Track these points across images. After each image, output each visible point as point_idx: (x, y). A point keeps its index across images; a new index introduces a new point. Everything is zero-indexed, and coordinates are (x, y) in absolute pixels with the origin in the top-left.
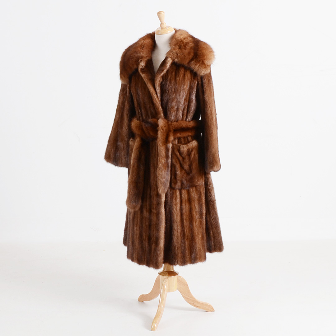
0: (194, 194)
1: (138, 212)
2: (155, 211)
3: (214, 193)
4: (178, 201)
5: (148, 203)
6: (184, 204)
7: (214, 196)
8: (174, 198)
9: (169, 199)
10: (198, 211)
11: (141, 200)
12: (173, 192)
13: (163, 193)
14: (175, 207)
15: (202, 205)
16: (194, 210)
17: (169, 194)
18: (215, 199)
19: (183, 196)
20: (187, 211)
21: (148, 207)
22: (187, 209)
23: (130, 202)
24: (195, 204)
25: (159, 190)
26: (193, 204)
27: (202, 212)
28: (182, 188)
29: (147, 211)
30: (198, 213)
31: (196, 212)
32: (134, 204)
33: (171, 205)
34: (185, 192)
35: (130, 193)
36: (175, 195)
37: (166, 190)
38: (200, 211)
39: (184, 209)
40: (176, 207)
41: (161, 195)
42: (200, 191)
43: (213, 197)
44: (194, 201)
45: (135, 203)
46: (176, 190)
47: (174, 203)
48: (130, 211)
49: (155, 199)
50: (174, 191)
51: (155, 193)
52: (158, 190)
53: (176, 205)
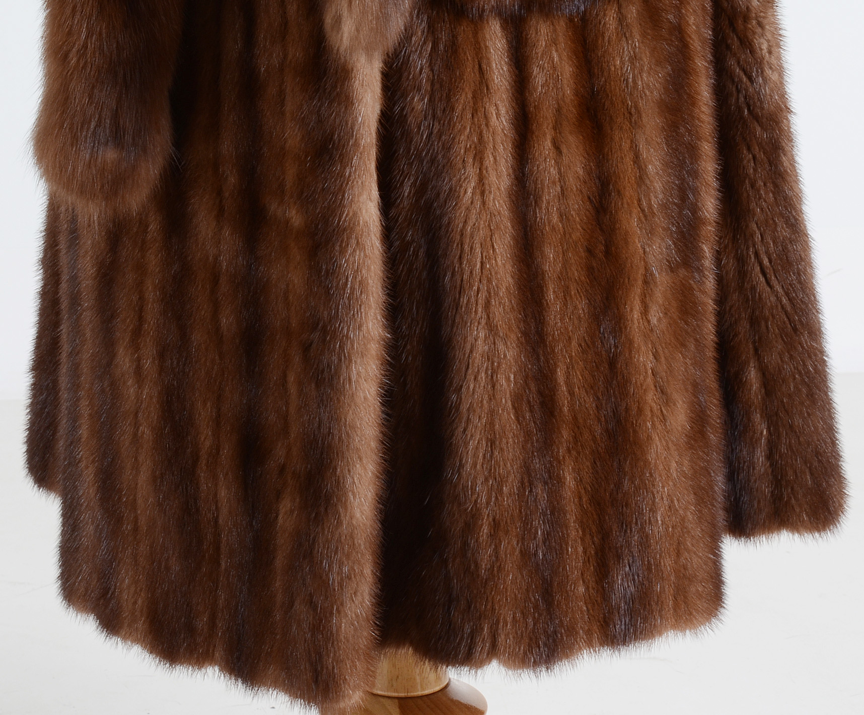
0: (634, 59)
1: (143, 225)
2: (295, 217)
3: (775, 45)
4: (494, 120)
5: (227, 147)
6: (544, 147)
7: (780, 71)
8: (463, 99)
9: (418, 103)
10: (664, 206)
11: (165, 123)
12: (453, 48)
13: (369, 51)
14: (471, 171)
15: (693, 151)
16: (629, 192)
17: (420, 63)
18: (783, 95)
19: (539, 78)
20: (577, 207)
21: (232, 179)
22: (572, 183)
23: (75, 139)
24: (642, 146)
25: (338, 21)
26: (620, 140)
27: (695, 209)
28: (529, 9)
29: (220, 213)
30: (660, 220)
31: (646, 216)
32: (110, 155)
33: (433, 161)
34: (555, 42)
35: (66, 56)
36: (470, 73)
37: (397, 24)
38: (683, 198)
39: (549, 195)
40: (481, 179)
41: (344, 74)
42: (679, 31)
43: (774, 77)
44: (633, 116)
45: (117, 137)
46: (478, 22)
47: (464, 141)
48: (74, 220)
49: (289, 107)
50: (464, 31)
51: (296, 53)
52: (328, 20)
53: (479, 157)
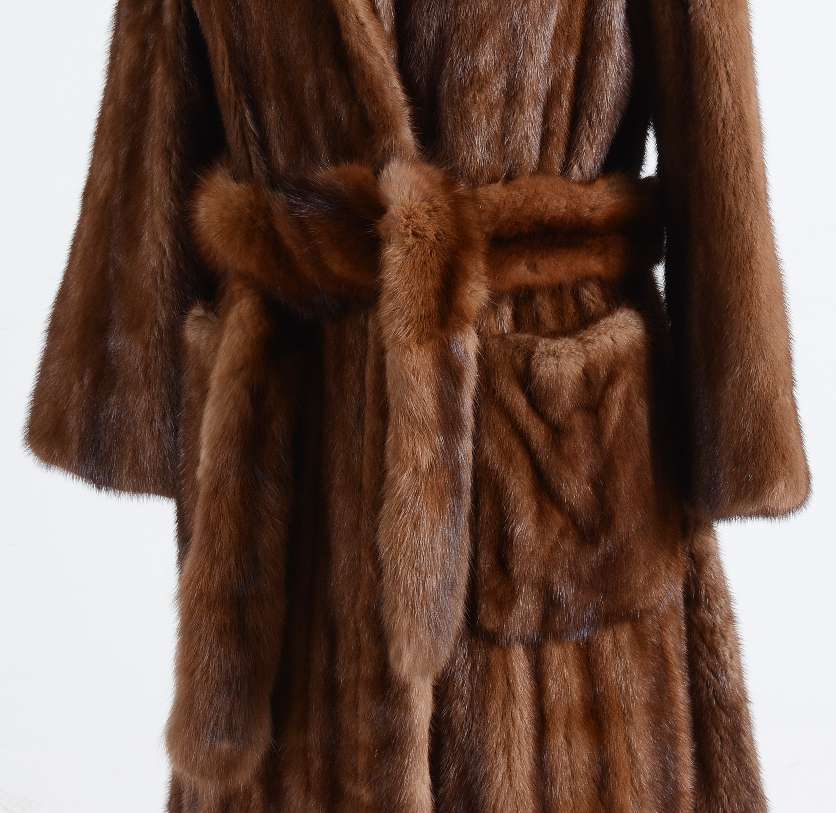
0: (626, 672)
1: (248, 794)
2: (366, 795)
3: (736, 651)
4: (519, 721)
5: (314, 738)
6: (558, 740)
7: (740, 671)
8: (495, 706)
9: (461, 709)
10: (651, 784)
11: (266, 720)
12: (488, 665)
13: (423, 674)
14: (502, 760)
15: (673, 740)
16: (624, 774)
17: (462, 681)
18: (743, 691)
19: (553, 687)
20: (583, 785)
21: (317, 764)
22: (580, 767)
23: (197, 734)
24: (633, 739)
25: (400, 654)
26: (616, 733)
27: (675, 785)
28: (545, 637)
29: (308, 788)
30: (648, 795)
31: (638, 792)
32: (225, 746)
33: (472, 752)
34: (565, 661)
35: (193, 673)
36: (500, 685)
37: (445, 653)
38: (666, 777)
39: (562, 777)
40: (509, 767)
41: (405, 689)
42: (661, 651)
43: (735, 676)
44: (626, 716)
45: (230, 731)
46: (506, 650)
47: (496, 738)
48: (195, 794)
49: (361, 711)
50: (495, 656)
51: (367, 670)
52: (392, 652)
53: (508, 750)
